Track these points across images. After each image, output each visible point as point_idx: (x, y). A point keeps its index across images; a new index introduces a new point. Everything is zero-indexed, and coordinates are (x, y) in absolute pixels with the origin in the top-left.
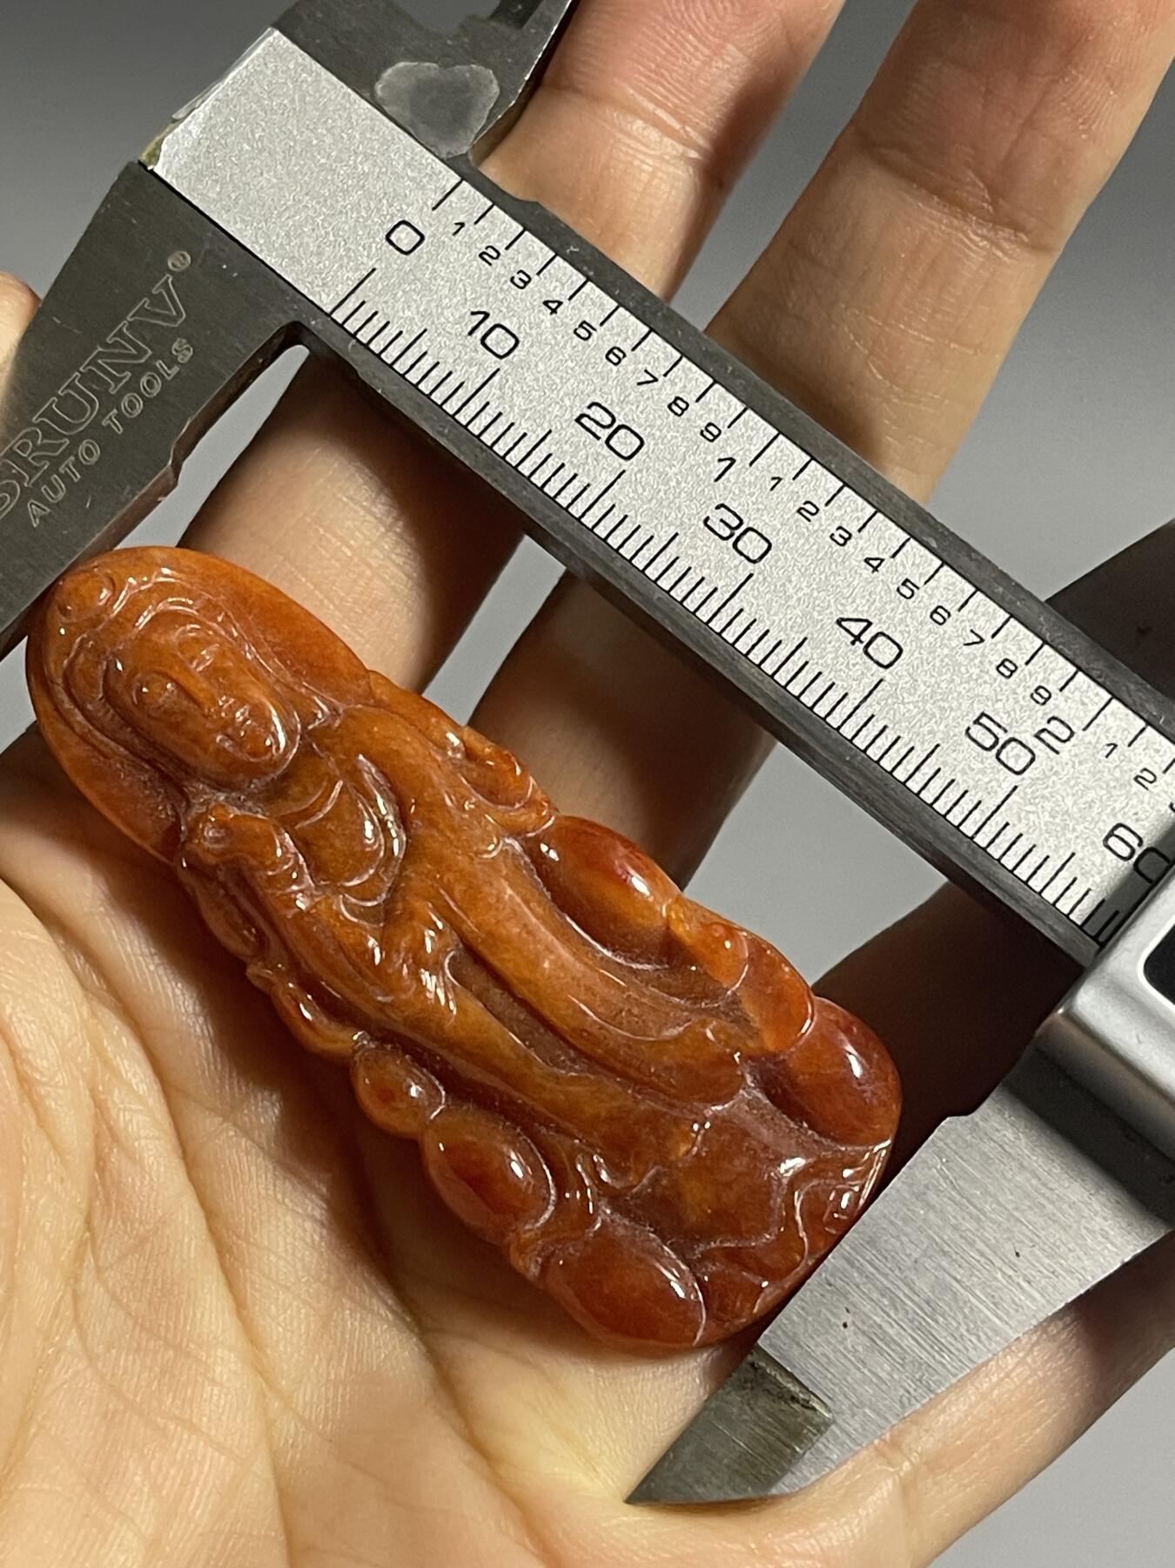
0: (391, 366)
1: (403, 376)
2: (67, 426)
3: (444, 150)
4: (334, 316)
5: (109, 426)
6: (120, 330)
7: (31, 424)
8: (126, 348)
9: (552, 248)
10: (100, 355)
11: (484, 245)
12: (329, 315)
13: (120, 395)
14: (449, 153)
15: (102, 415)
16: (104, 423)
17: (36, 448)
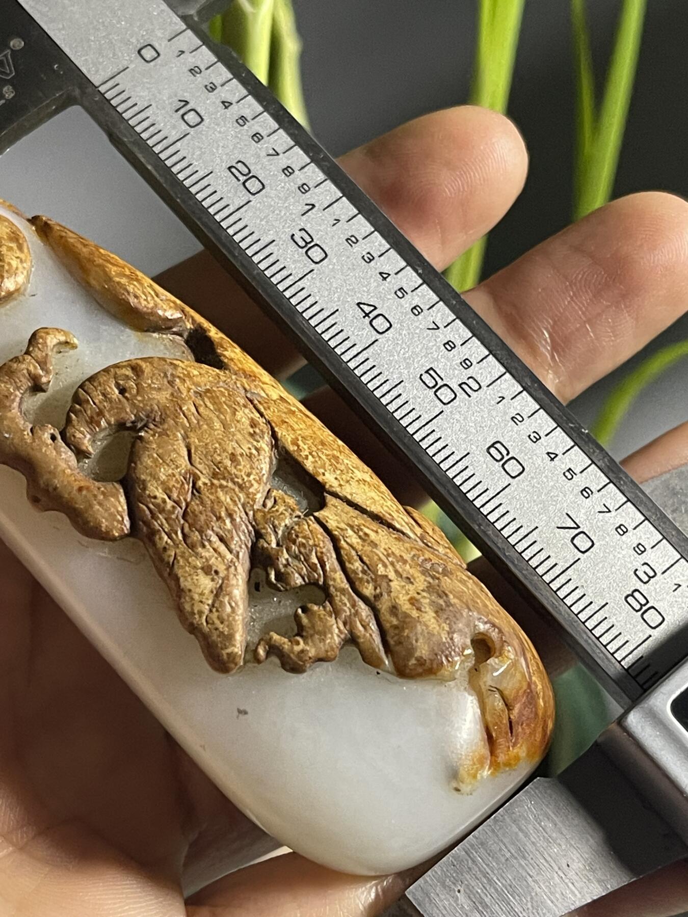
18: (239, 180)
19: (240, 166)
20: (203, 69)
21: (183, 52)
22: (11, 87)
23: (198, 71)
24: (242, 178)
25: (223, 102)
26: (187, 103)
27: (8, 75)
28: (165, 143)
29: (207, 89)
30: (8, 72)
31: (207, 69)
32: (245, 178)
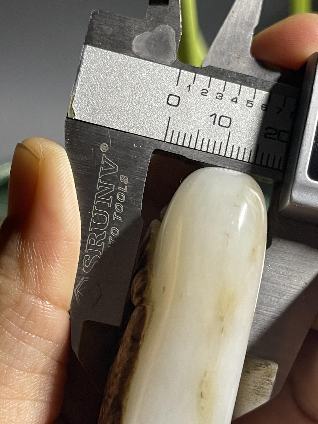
0: (195, 149)
1: (201, 150)
2: (103, 227)
4: (166, 141)
5: (116, 219)
6: (99, 183)
7: (90, 232)
9: (223, 80)
10: (98, 196)
11: (201, 90)
13: (113, 206)
14: (171, 63)
16: (114, 219)
17: (96, 240)
18: (274, 139)
19: (270, 131)
20: (208, 89)
21: (190, 86)
22: (123, 176)
23: (205, 91)
24: (276, 137)
25: (232, 100)
26: (215, 115)
27: (115, 170)
28: (223, 147)
29: (218, 99)
30: (114, 168)
31: (209, 87)
32: (277, 135)
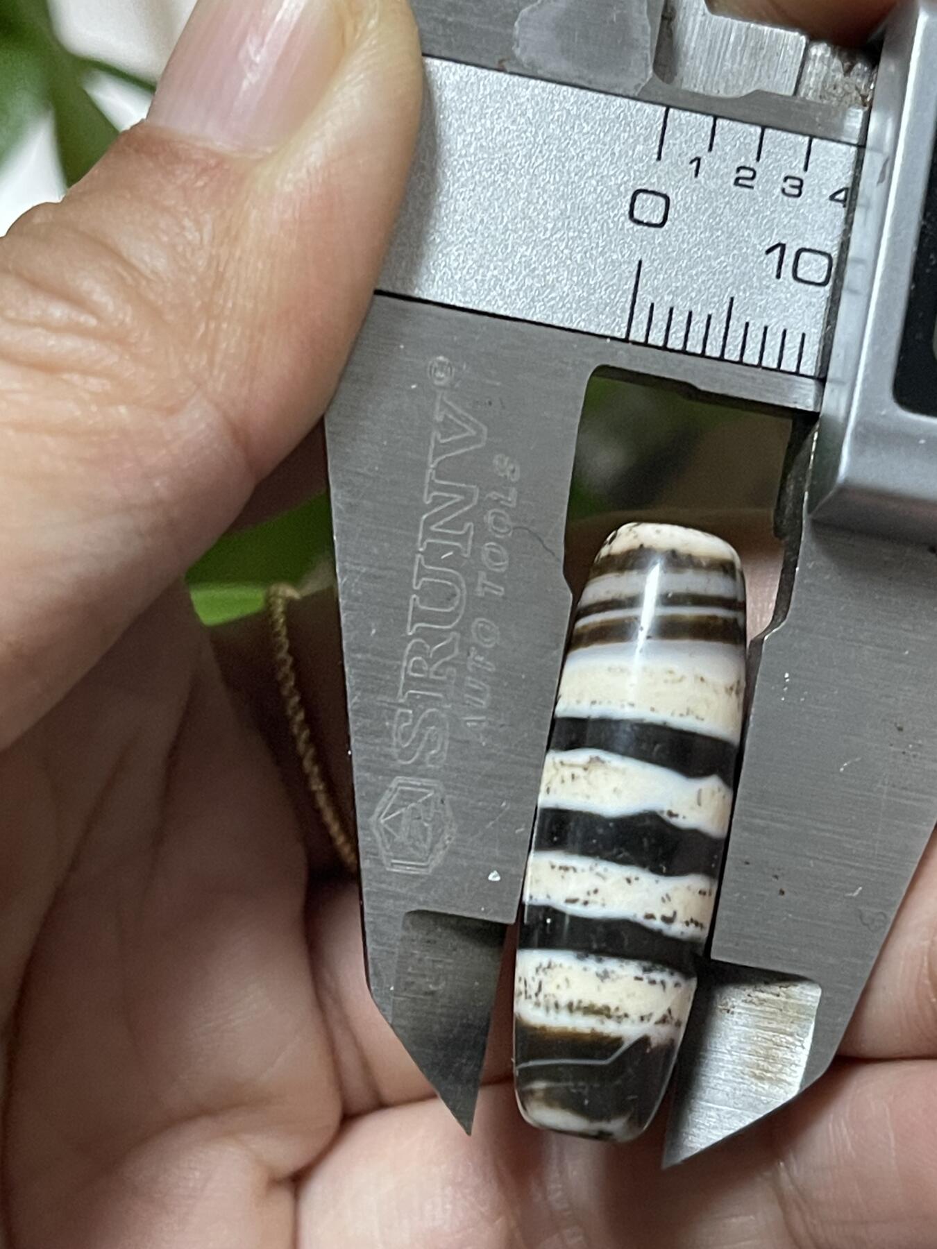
0: (721, 359)
1: (740, 362)
2: (448, 618)
3: (630, 86)
4: (632, 338)
5: (486, 593)
6: (432, 482)
7: (411, 638)
8: (451, 499)
9: (804, 134)
10: (428, 523)
11: (734, 171)
12: (626, 340)
13: (475, 552)
14: (636, 87)
15: (471, 586)
16: (480, 592)
17: (431, 662)
